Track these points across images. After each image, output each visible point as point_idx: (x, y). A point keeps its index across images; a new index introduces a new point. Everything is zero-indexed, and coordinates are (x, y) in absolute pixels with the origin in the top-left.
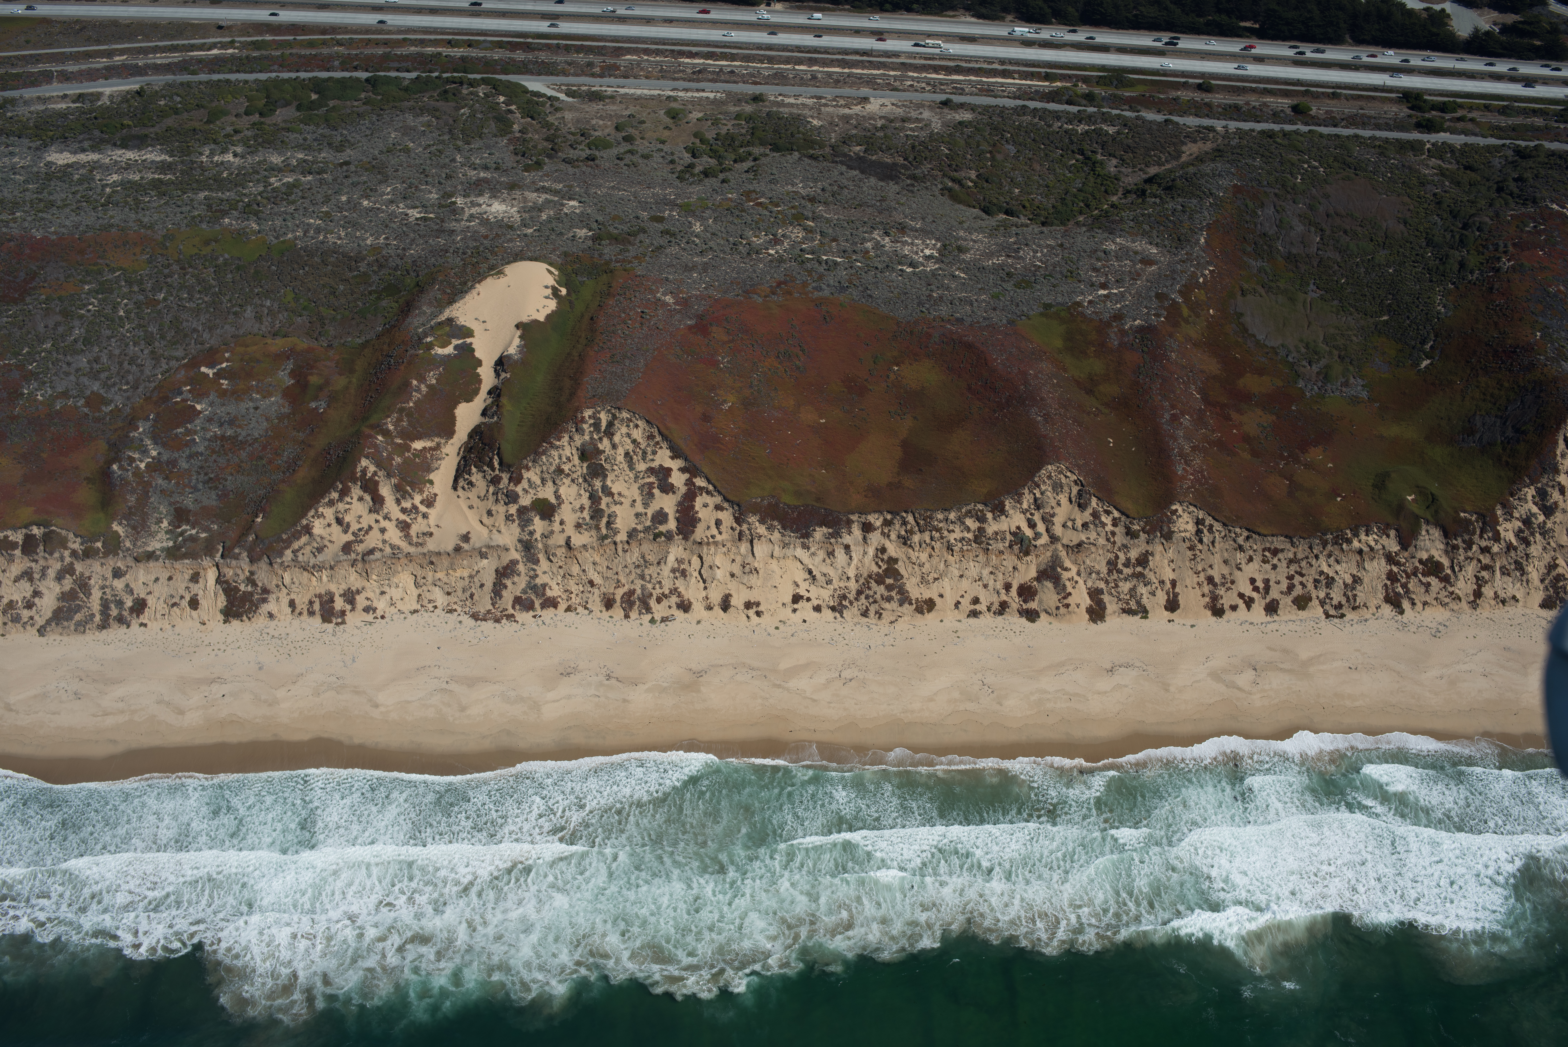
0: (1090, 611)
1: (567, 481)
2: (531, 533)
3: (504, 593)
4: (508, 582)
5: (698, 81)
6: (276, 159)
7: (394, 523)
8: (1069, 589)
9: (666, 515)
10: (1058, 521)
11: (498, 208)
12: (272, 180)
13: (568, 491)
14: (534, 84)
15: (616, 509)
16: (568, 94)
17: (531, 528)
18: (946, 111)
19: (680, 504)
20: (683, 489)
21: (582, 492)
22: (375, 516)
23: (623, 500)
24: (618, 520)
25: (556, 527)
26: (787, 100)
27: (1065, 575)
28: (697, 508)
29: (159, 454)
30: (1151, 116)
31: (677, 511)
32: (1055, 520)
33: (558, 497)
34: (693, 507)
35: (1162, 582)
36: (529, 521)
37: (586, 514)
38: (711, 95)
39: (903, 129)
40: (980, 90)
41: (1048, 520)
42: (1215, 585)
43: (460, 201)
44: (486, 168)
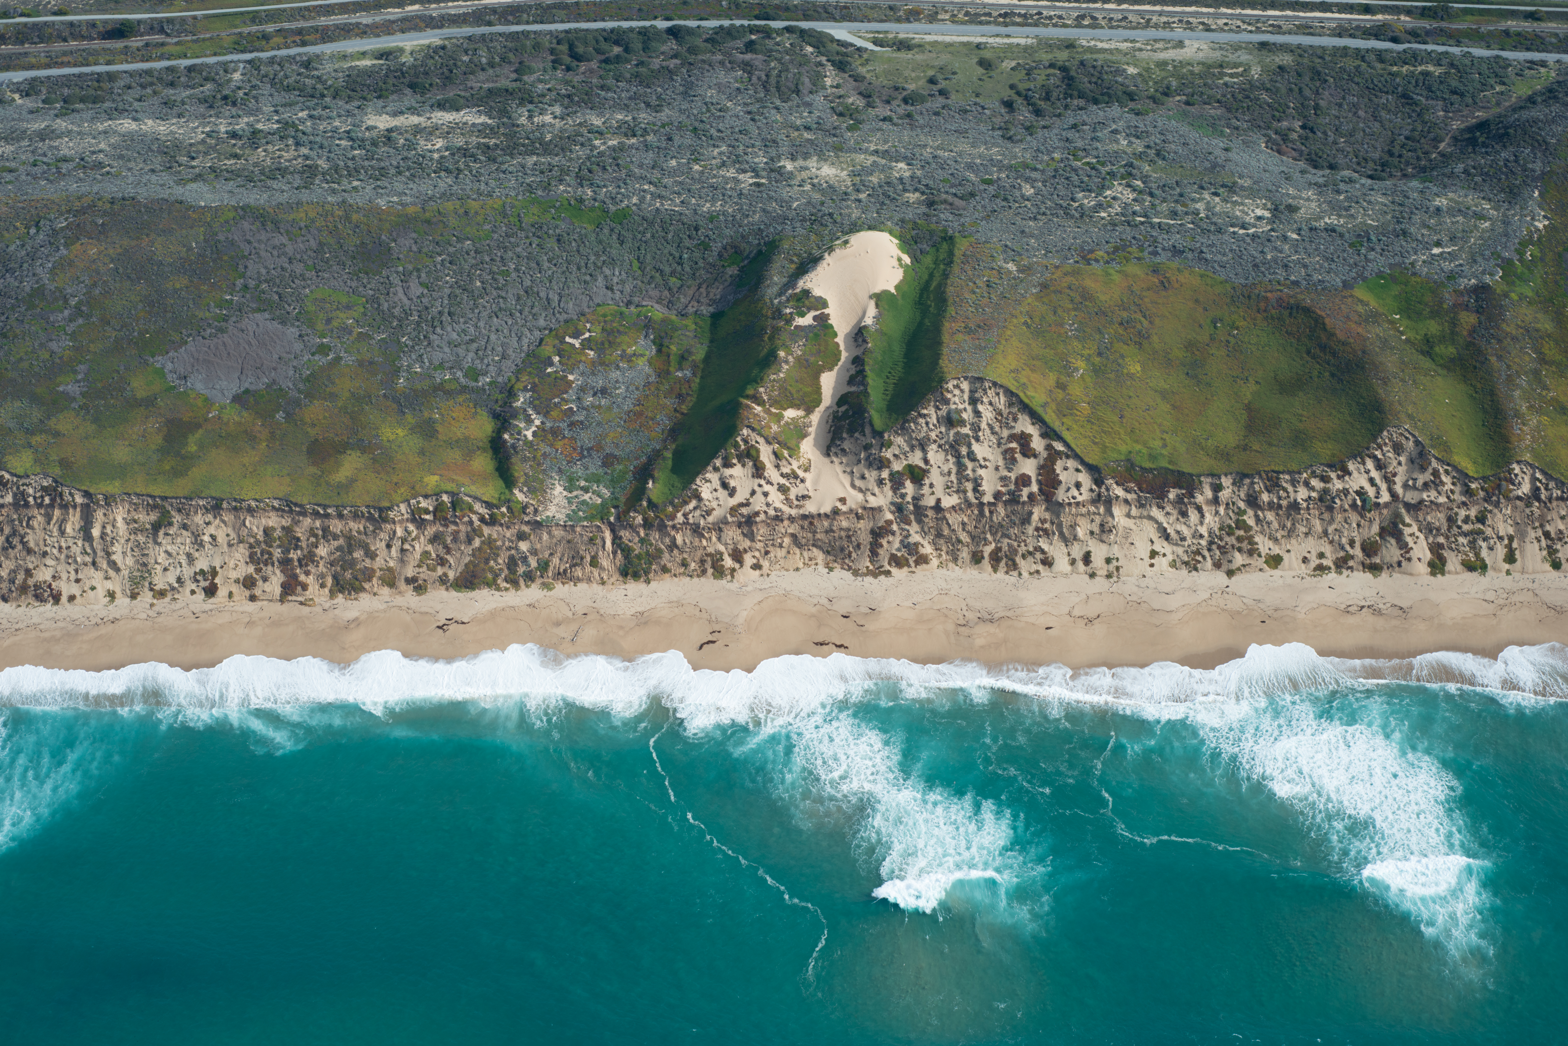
0: (1431, 564)
1: (934, 447)
2: (903, 496)
3: (881, 551)
4: (884, 542)
5: (1006, 25)
6: (597, 122)
7: (776, 487)
8: (1411, 544)
9: (1029, 477)
10: (1399, 480)
11: (828, 171)
12: (597, 142)
13: (935, 456)
14: (840, 32)
15: (981, 472)
16: (876, 42)
17: (903, 491)
18: (1264, 52)
19: (1040, 468)
20: (1044, 454)
21: (949, 457)
22: (758, 481)
23: (987, 463)
24: (984, 483)
25: (926, 490)
26: (1100, 45)
27: (1407, 531)
28: (1058, 471)
29: (542, 423)
30: (1479, 52)
31: (1039, 474)
32: (1397, 479)
33: (926, 461)
34: (1054, 470)
35: (1500, 538)
36: (902, 485)
37: (953, 477)
38: (1022, 41)
39: (1222, 75)
40: (1298, 27)
41: (1389, 480)
42: (1552, 539)
43: (789, 166)
44: (808, 128)
